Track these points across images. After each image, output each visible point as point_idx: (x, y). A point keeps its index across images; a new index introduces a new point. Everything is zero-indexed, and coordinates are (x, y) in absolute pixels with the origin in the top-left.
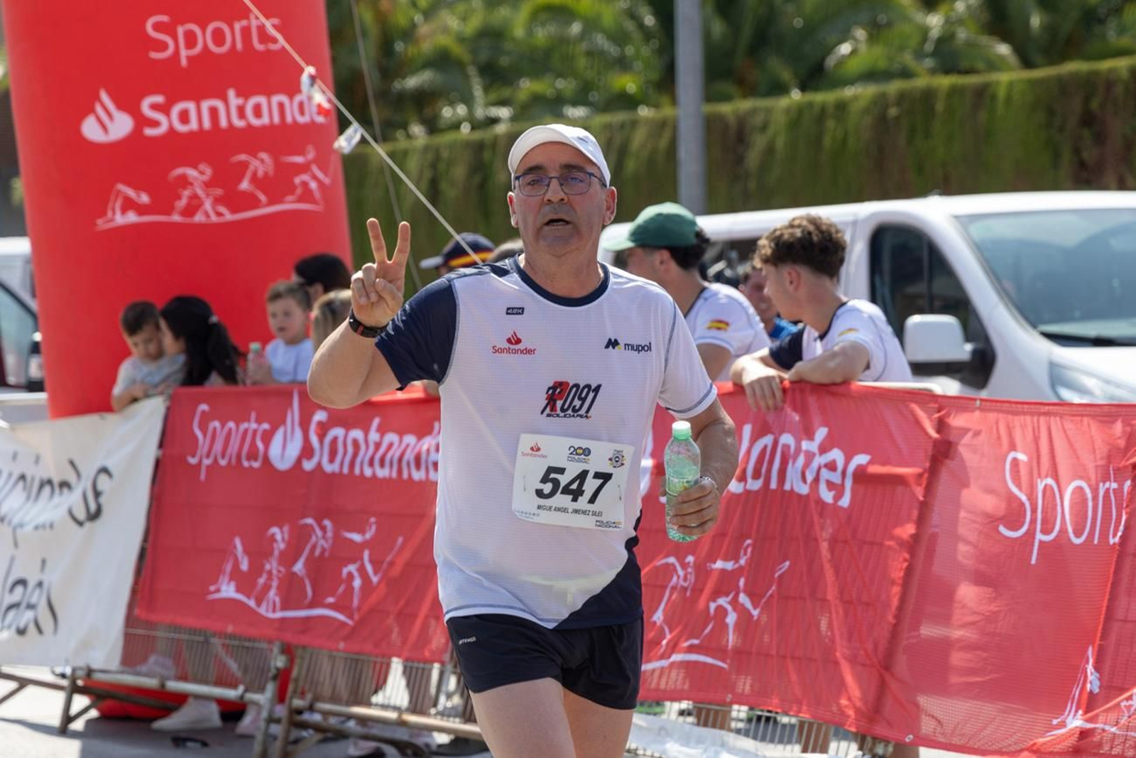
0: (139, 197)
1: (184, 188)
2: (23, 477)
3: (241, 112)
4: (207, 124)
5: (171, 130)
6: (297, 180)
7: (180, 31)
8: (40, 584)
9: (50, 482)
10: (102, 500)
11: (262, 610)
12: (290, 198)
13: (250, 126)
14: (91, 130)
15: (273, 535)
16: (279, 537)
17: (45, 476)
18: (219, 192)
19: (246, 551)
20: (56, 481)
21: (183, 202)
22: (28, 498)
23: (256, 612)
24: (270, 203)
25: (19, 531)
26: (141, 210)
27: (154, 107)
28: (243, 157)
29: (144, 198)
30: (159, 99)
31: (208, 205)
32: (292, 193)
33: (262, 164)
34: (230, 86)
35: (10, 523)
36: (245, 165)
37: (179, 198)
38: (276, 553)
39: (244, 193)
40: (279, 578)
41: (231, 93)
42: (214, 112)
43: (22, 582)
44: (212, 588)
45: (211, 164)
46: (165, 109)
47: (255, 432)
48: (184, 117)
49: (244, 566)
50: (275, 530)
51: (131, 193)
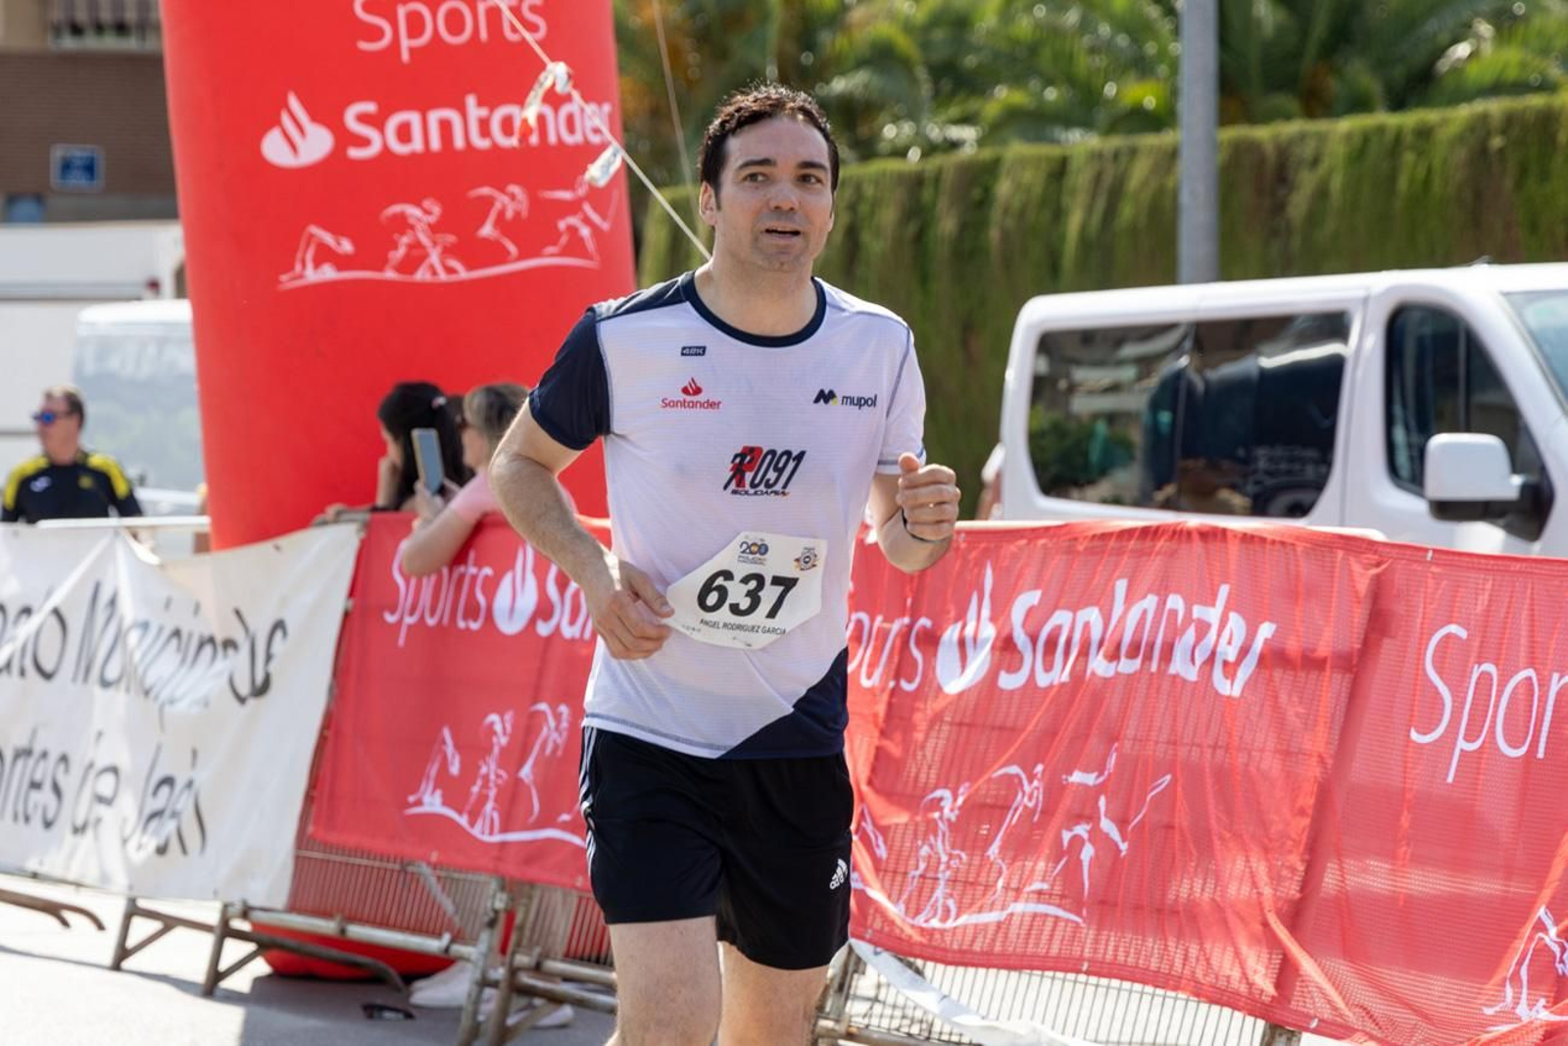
0: (339, 244)
1: (402, 233)
2: (177, 633)
3: (485, 128)
4: (436, 144)
5: (386, 150)
6: (562, 225)
7: (402, 12)
8: (190, 784)
9: (212, 640)
10: (273, 667)
11: (476, 831)
12: (551, 249)
13: (495, 147)
14: (274, 149)
15: (492, 724)
16: (498, 728)
17: (207, 633)
18: (451, 239)
19: (457, 747)
20: (219, 639)
21: (400, 253)
22: (183, 660)
23: (468, 834)
24: (521, 257)
25: (168, 709)
26: (342, 262)
27: (363, 118)
28: (486, 191)
29: (346, 247)
30: (370, 107)
31: (434, 257)
32: (554, 243)
33: (512, 200)
34: (469, 92)
35: (156, 698)
36: (488, 202)
37: (395, 246)
38: (496, 750)
39: (485, 241)
40: (497, 786)
41: (471, 101)
42: (446, 127)
43: (168, 781)
44: (412, 799)
45: (439, 199)
46: (377, 121)
47: (474, 578)
48: (404, 133)
49: (455, 769)
50: (494, 718)
51: (328, 238)
